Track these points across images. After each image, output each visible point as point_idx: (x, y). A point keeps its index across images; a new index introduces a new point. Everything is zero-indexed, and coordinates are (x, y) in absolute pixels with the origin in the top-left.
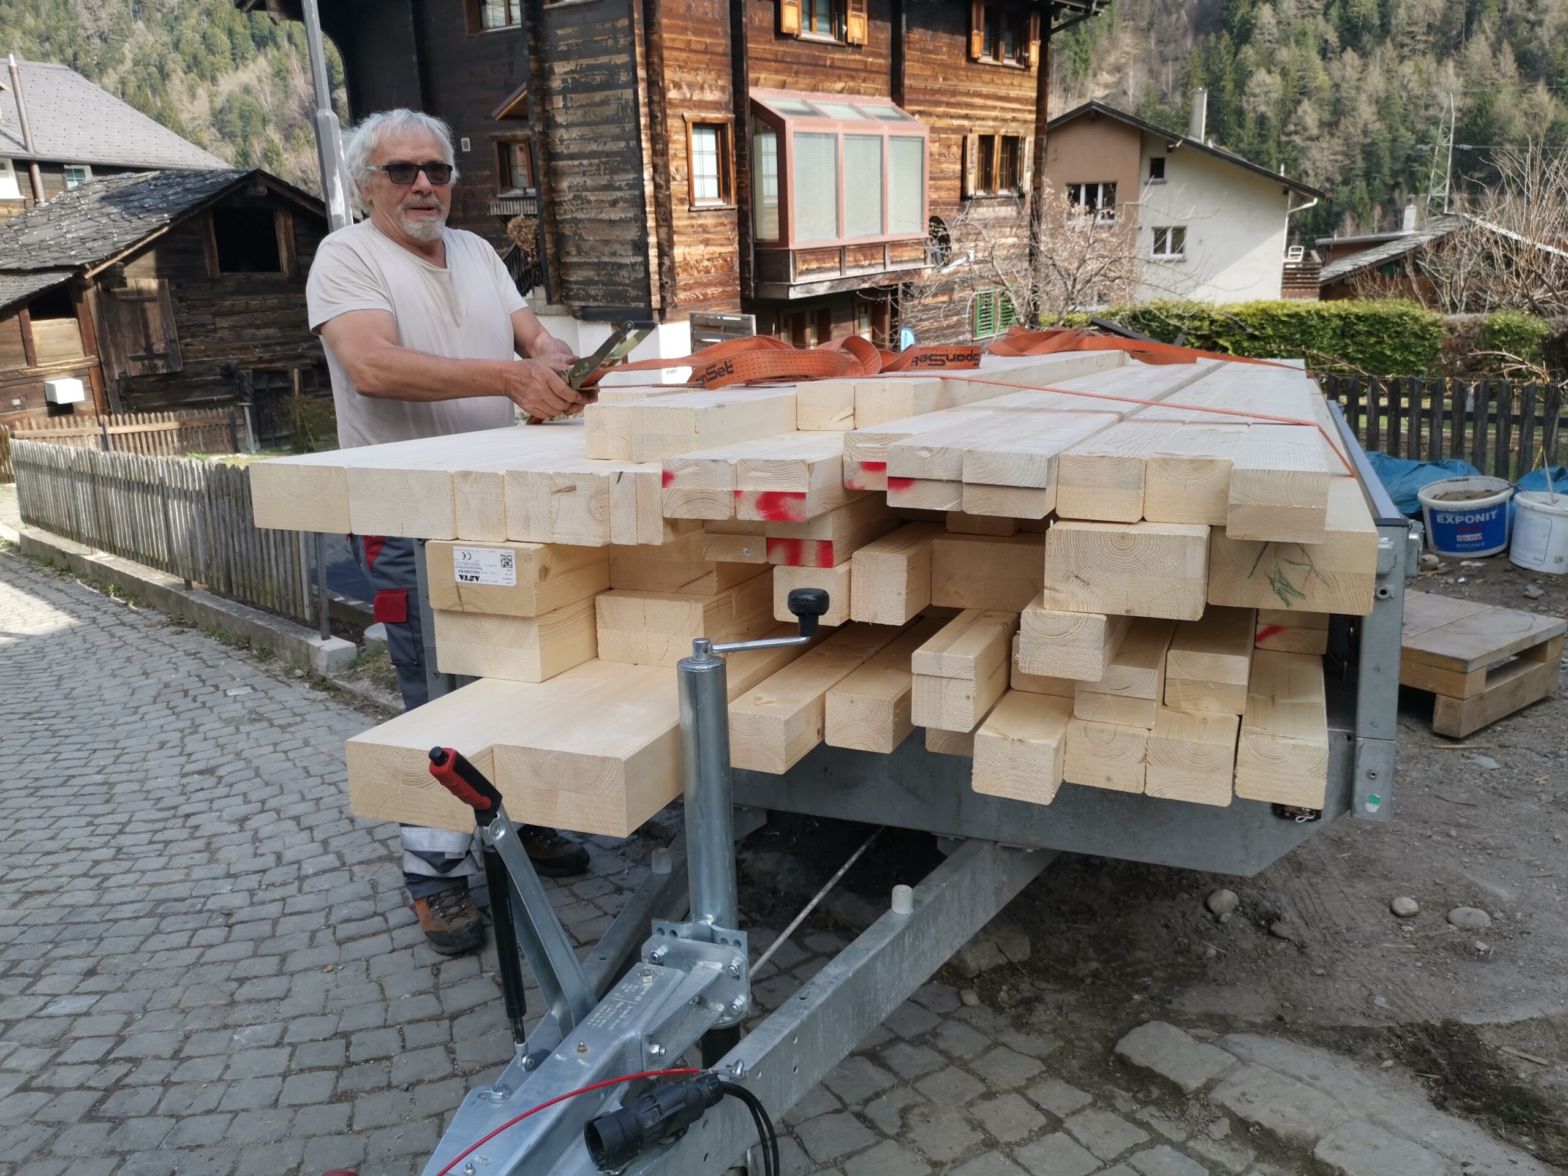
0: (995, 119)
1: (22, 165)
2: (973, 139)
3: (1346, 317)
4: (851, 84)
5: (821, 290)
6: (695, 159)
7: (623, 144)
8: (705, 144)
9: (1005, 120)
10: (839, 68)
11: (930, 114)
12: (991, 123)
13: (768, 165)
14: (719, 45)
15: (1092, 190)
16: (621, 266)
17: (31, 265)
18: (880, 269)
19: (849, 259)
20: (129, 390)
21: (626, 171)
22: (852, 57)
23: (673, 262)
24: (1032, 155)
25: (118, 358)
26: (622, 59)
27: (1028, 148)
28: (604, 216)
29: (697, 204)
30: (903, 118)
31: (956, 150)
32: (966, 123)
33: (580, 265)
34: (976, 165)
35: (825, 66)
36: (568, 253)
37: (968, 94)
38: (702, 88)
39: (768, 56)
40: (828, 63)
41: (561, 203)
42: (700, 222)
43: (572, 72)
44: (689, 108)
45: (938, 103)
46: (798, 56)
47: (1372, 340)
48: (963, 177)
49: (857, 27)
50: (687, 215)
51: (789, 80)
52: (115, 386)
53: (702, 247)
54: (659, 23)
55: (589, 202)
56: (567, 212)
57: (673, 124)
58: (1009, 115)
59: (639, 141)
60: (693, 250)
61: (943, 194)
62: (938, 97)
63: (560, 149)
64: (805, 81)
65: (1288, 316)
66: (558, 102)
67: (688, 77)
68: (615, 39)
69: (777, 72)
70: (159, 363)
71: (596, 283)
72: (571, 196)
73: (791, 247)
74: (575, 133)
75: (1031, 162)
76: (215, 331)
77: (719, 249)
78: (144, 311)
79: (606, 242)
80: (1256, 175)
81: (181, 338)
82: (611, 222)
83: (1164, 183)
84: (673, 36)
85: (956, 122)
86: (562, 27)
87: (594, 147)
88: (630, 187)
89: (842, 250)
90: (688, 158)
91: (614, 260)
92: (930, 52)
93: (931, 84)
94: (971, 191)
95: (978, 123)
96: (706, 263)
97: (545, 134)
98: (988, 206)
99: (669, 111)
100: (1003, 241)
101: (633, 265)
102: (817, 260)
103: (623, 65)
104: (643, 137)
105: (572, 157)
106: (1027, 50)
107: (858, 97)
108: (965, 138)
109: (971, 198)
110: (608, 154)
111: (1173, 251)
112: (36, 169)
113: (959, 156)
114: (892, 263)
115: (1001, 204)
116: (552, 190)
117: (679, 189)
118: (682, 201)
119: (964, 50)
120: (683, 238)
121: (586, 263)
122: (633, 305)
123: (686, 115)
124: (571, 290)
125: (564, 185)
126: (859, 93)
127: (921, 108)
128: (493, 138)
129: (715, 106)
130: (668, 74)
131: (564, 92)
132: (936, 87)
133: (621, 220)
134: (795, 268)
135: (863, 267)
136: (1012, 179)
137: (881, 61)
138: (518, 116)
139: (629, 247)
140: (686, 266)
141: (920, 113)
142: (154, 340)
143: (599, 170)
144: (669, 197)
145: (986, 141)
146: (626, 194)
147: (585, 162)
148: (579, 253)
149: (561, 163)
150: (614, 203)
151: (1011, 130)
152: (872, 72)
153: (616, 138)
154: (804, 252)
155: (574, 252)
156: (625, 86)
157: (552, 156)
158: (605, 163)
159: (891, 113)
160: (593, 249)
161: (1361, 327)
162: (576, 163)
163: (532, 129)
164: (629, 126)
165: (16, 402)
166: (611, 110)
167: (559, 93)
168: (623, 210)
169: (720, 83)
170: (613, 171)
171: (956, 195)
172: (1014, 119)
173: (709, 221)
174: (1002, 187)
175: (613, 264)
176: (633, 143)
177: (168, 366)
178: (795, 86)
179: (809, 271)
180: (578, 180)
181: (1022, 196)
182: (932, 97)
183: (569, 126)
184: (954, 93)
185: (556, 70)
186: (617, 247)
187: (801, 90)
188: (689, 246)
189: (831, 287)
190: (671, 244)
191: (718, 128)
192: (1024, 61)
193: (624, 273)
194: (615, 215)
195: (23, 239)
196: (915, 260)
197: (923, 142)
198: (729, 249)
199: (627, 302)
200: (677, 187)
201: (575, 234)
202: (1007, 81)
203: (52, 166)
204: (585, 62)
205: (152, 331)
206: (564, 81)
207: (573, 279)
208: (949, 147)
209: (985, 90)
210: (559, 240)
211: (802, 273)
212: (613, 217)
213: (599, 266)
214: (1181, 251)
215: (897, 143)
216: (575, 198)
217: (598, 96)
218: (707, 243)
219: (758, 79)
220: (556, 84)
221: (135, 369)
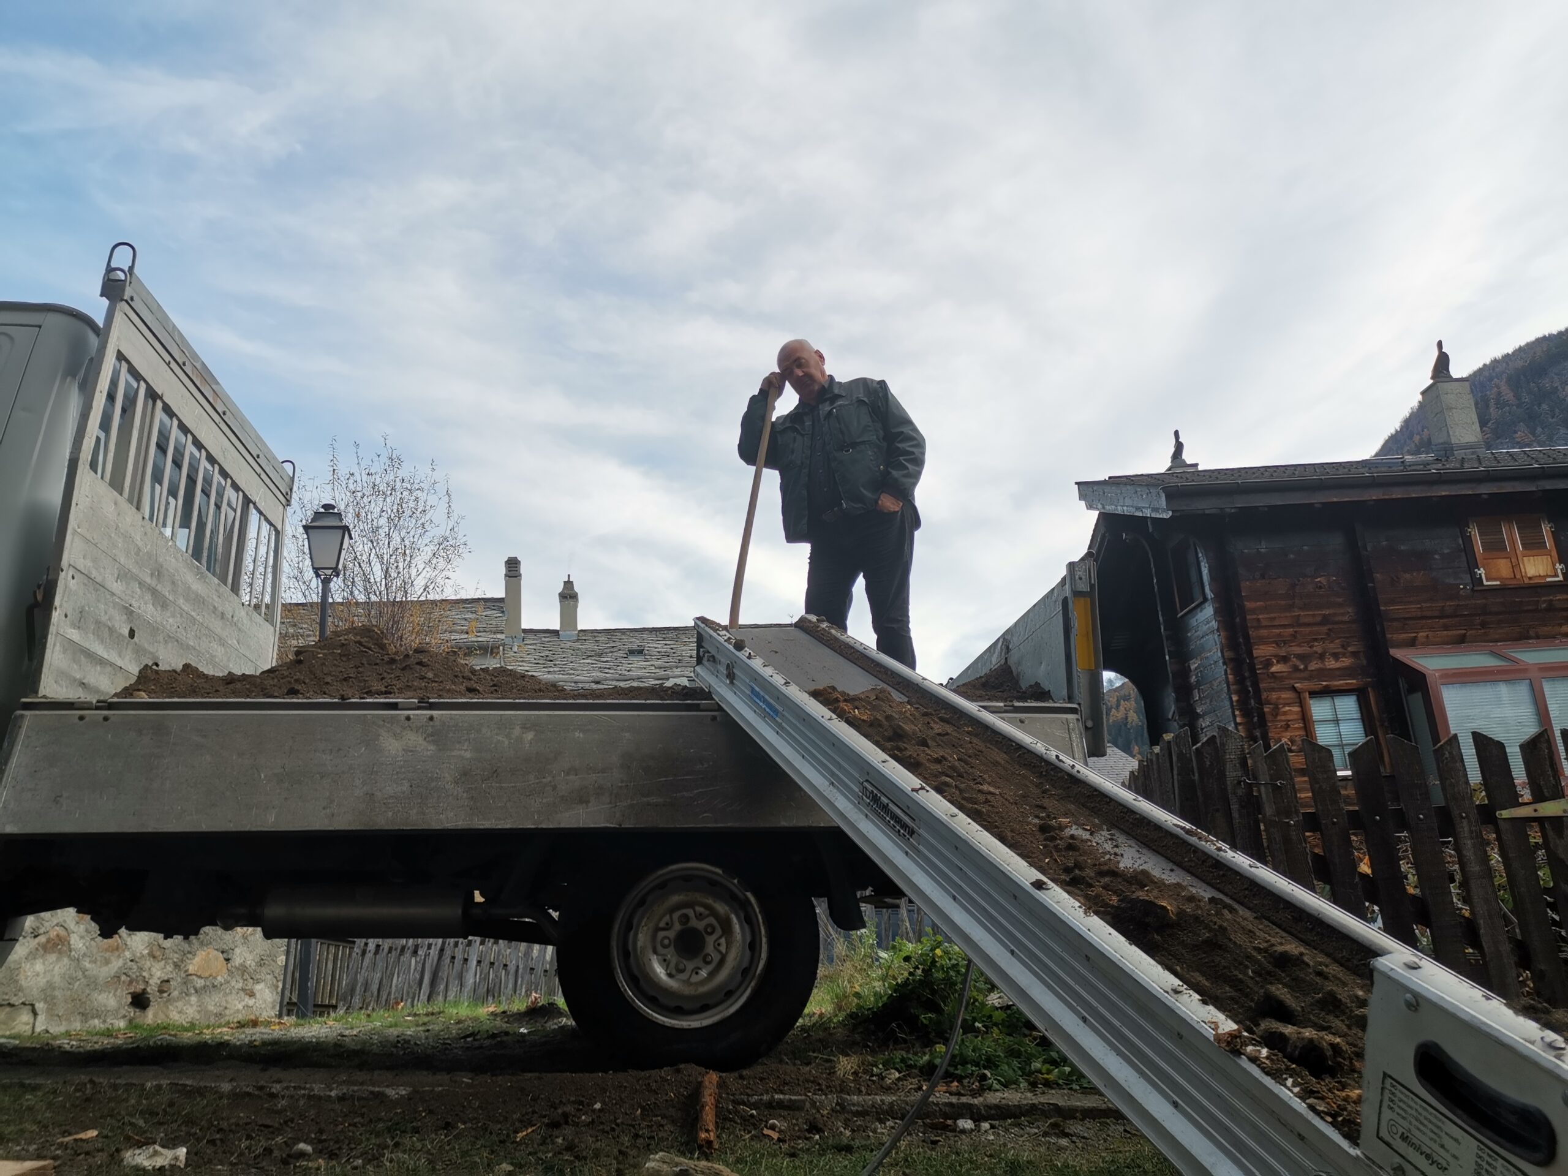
14: (1343, 614)
39: (1428, 614)
40: (1541, 608)
43: (1198, 668)
44: (1303, 679)
46: (1487, 607)
51: (1470, 633)
57: (1276, 696)
59: (1235, 717)
64: (1497, 632)
66: (1196, 695)
67: (1300, 650)
69: (1446, 628)
74: (1208, 720)
84: (1272, 615)
86: (1189, 630)
90: (1306, 727)
97: (1194, 726)
99: (1269, 685)
104: (1236, 713)
123: (1296, 685)
129: (1346, 672)
130: (1261, 651)
131: (1198, 685)
167: (1196, 687)
169: (1349, 649)
178: (1485, 638)
183: (1203, 715)
185: (1194, 668)
187: (1492, 641)
191: (1361, 695)
204: (1205, 656)
206: (1197, 676)
219: (1414, 638)
220: (1193, 679)
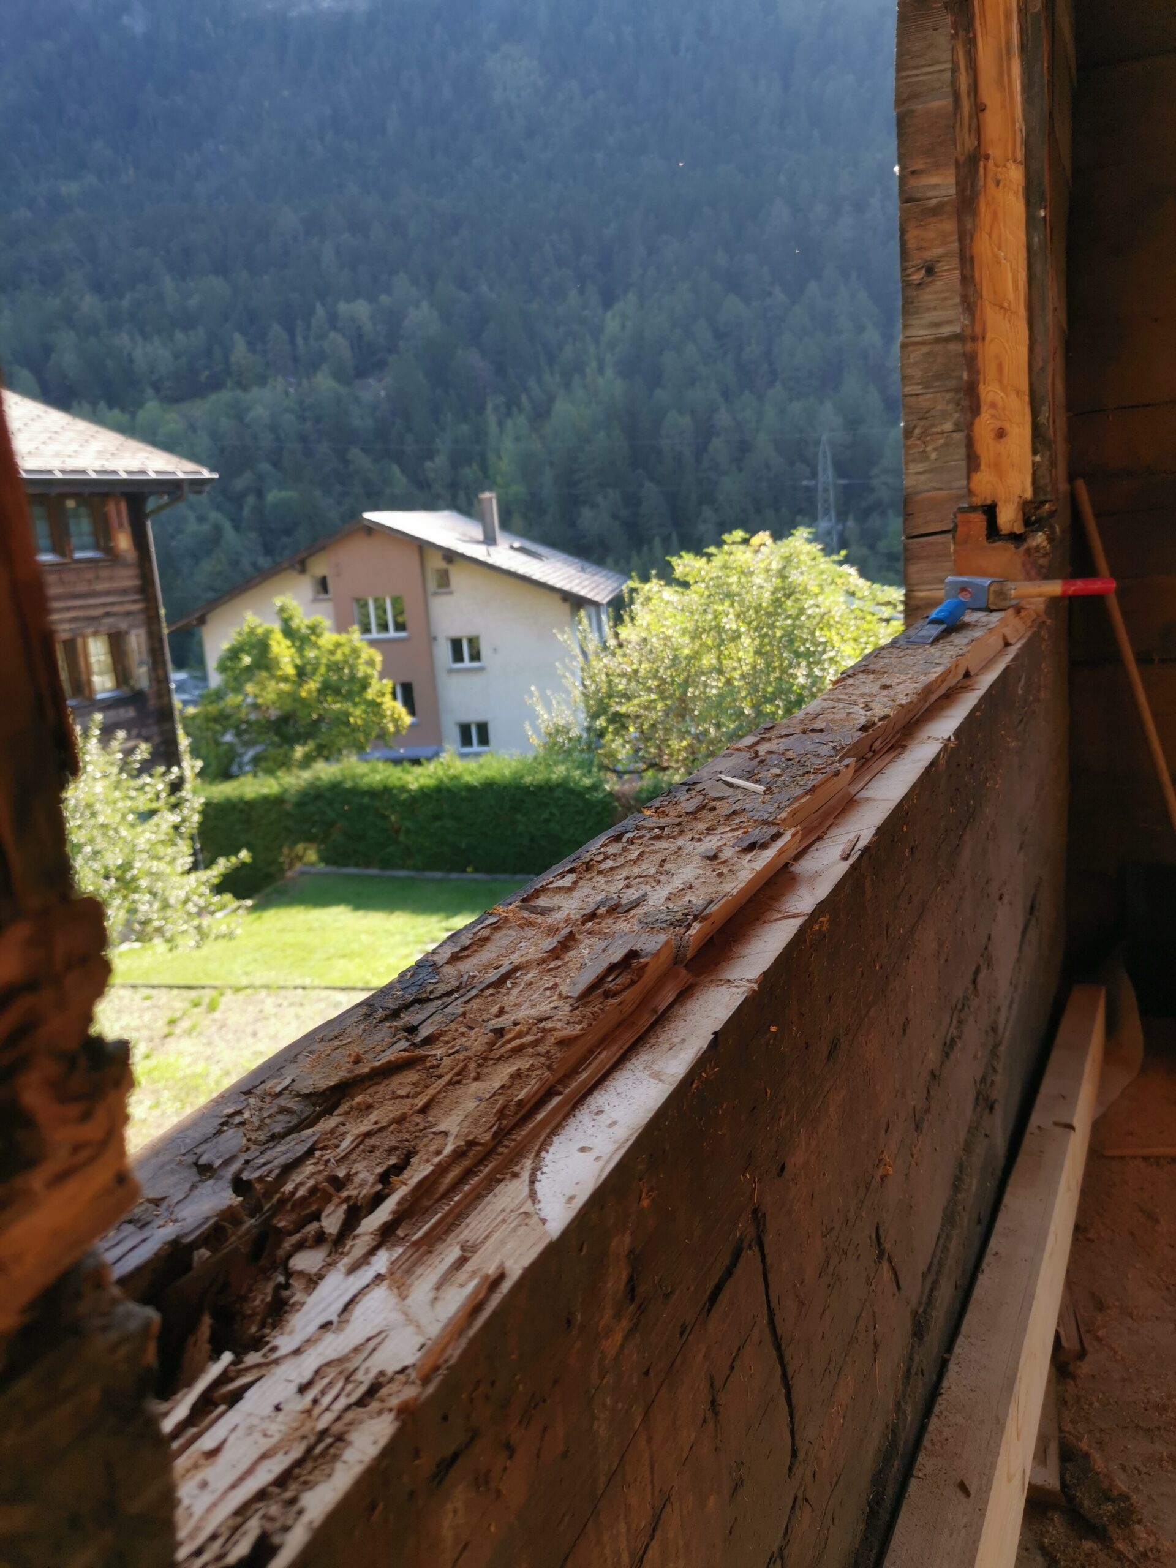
0: (74, 620)
12: (67, 626)
24: (144, 648)
58: (99, 612)
83: (451, 593)
106: (112, 538)
111: (471, 660)
115: (105, 709)
151: (105, 626)
181: (138, 694)
192: (112, 552)
214: (479, 660)
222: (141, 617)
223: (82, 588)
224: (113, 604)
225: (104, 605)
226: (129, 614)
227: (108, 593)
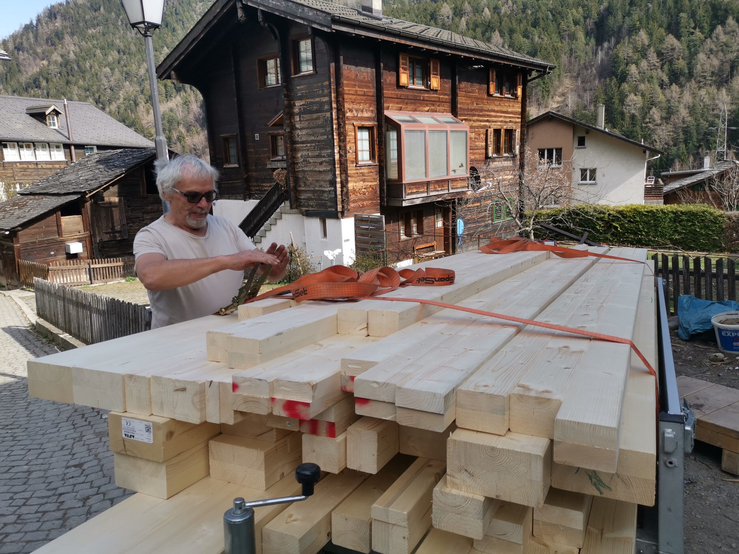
0: (501, 122)
1: (67, 146)
2: (491, 131)
3: (676, 213)
4: (432, 107)
5: (418, 202)
6: (359, 143)
7: (325, 137)
8: (364, 135)
9: (506, 122)
10: (427, 101)
11: (470, 120)
12: (499, 124)
13: (393, 145)
14: (370, 92)
15: (550, 151)
16: (324, 192)
17: (63, 191)
18: (447, 192)
19: (432, 187)
20: (103, 247)
21: (327, 149)
22: (433, 95)
23: (348, 190)
24: (519, 137)
25: (99, 233)
26: (326, 99)
27: (518, 135)
28: (316, 169)
29: (359, 163)
30: (457, 122)
31: (483, 136)
32: (487, 124)
33: (305, 191)
34: (492, 143)
35: (420, 100)
36: (300, 186)
37: (488, 111)
38: (362, 111)
39: (393, 96)
40: (422, 98)
41: (297, 163)
42: (361, 171)
43: (303, 105)
44: (356, 120)
45: (474, 115)
46: (408, 96)
47: (690, 224)
48: (486, 148)
49: (435, 82)
50: (355, 168)
51: (403, 106)
52: (97, 245)
53: (362, 183)
54: (343, 83)
55: (310, 163)
56: (300, 167)
57: (349, 128)
58: (508, 120)
59: (333, 135)
60: (357, 184)
61: (477, 156)
62: (474, 112)
63: (298, 139)
64: (410, 107)
65: (647, 212)
66: (297, 118)
67: (356, 106)
68: (323, 91)
69: (397, 103)
70: (117, 235)
71: (312, 199)
72: (302, 160)
73: (404, 182)
74: (304, 132)
75: (519, 141)
76: (143, 220)
77: (370, 184)
78: (112, 212)
79: (318, 181)
80: (630, 144)
81: (128, 224)
82: (320, 171)
83: (585, 148)
84: (349, 88)
85: (483, 124)
86: (299, 86)
87: (313, 138)
88: (329, 156)
89: (428, 183)
90: (355, 143)
91: (321, 189)
92: (470, 92)
93: (470, 107)
94: (490, 155)
95: (493, 124)
96: (363, 190)
97: (291, 132)
98: (499, 161)
99: (346, 122)
100: (506, 177)
101: (330, 191)
102: (416, 188)
103: (326, 102)
104: (335, 134)
105: (303, 143)
106: (516, 90)
107: (436, 113)
108: (487, 131)
109: (490, 158)
110: (319, 141)
111: (590, 180)
112: (73, 148)
113: (484, 139)
114: (452, 189)
115: (505, 161)
116: (294, 158)
117: (351, 156)
118: (352, 162)
119: (486, 91)
120: (353, 179)
121: (308, 190)
122: (329, 209)
123: (354, 123)
124: (301, 202)
125: (299, 155)
126: (436, 111)
127: (466, 118)
128: (268, 133)
129: (368, 119)
130: (347, 106)
131: (300, 114)
132: (473, 108)
133: (324, 171)
134: (405, 192)
135: (438, 191)
136: (510, 149)
137: (447, 97)
138: (279, 125)
139: (328, 183)
140: (354, 191)
141: (465, 120)
142: (115, 224)
143: (314, 148)
144: (346, 160)
145: (497, 132)
146: (327, 159)
147: (309, 145)
148: (305, 186)
149: (298, 145)
150: (321, 163)
151: (509, 126)
152: (442, 102)
153: (323, 134)
154: (410, 184)
155: (303, 186)
156: (327, 111)
157: (293, 142)
158: (317, 145)
159: (451, 120)
160: (311, 184)
161: (684, 217)
162: (304, 145)
163: (285, 130)
164: (328, 129)
165: (52, 253)
166: (320, 122)
167: (297, 114)
168: (325, 166)
169: (371, 109)
170: (321, 149)
171: (483, 157)
172: (510, 122)
173: (365, 171)
174: (505, 152)
175: (320, 191)
176: (330, 136)
177: (121, 236)
178: (406, 109)
179: (412, 193)
180: (305, 153)
181: (515, 156)
182: (471, 112)
183: (301, 129)
184: (482, 110)
185: (296, 104)
186: (322, 183)
187: (409, 111)
188: (356, 182)
189: (423, 201)
190: (347, 182)
191: (370, 129)
192: (515, 96)
193: (326, 195)
194: (322, 168)
195: (62, 180)
196: (463, 187)
197: (466, 133)
198: (375, 183)
199: (326, 208)
200: (350, 156)
201: (303, 177)
202: (507, 104)
203: (80, 146)
204: (309, 100)
205: (115, 221)
206: (300, 109)
207: (302, 197)
208: (479, 135)
209: (496, 109)
210: (296, 180)
211: (409, 194)
212: (321, 169)
213: (314, 192)
214: (594, 180)
215: (454, 134)
216: (304, 161)
217: (315, 116)
218: (364, 181)
219: (389, 107)
220: (296, 110)
221: (106, 238)
222: (520, 124)
223: (505, 109)
224: (512, 117)
225: (510, 117)
226: (516, 122)
227: (511, 113)
